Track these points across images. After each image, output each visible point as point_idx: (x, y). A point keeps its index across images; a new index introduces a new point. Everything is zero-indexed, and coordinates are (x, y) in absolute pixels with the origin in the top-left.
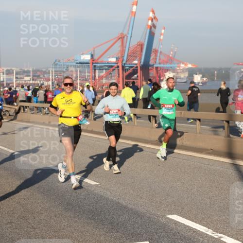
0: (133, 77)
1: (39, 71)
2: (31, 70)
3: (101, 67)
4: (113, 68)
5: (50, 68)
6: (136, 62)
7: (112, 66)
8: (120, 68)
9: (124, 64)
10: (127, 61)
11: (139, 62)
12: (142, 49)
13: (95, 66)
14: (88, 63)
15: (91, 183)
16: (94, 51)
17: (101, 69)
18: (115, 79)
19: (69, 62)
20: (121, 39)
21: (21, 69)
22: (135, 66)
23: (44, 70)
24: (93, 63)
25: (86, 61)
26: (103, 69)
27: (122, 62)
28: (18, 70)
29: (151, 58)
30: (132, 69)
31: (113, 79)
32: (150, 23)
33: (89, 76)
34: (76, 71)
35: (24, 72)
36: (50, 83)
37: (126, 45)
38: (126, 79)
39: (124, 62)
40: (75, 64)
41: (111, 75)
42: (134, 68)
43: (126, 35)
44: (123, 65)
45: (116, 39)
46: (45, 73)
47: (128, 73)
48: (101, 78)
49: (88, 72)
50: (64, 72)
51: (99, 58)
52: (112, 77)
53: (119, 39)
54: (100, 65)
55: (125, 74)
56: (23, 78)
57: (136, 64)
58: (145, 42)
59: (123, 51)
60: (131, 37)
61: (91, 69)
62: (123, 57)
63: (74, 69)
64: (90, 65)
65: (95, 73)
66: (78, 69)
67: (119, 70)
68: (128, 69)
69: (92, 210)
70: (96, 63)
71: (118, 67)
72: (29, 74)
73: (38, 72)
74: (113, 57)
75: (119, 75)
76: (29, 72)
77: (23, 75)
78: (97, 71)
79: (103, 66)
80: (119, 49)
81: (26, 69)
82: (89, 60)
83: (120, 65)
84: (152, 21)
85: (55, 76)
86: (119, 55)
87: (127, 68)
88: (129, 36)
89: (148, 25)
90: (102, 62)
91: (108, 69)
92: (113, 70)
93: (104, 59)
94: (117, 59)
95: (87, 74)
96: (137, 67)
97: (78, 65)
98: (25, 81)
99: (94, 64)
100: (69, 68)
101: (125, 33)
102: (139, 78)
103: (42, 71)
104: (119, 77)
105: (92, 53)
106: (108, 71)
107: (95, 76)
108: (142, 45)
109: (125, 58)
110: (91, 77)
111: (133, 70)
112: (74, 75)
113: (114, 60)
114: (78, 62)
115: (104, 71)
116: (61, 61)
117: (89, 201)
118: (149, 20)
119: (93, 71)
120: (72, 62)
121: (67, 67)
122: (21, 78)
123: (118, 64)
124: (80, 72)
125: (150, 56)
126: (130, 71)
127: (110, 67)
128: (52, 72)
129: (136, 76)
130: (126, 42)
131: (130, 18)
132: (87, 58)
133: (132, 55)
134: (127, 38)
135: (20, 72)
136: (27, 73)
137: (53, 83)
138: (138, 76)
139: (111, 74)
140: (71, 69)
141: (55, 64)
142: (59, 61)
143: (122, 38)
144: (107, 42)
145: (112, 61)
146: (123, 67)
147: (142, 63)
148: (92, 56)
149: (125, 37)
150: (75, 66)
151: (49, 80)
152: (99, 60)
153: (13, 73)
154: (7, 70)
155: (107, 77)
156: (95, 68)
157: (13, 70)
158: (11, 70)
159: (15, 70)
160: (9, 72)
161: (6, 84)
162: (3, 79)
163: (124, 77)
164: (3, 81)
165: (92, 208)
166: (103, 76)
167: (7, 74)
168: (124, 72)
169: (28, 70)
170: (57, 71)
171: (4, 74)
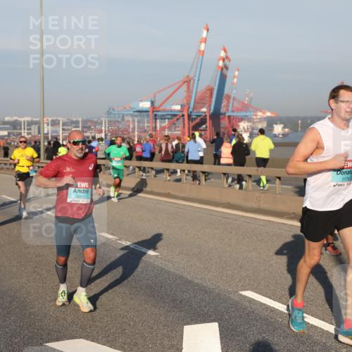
0: (201, 128)
1: (89, 121)
2: (80, 120)
3: (163, 116)
4: (178, 117)
5: (102, 117)
6: (204, 110)
7: (175, 115)
8: (186, 117)
9: (191, 112)
10: (193, 109)
11: (208, 110)
12: (211, 94)
13: (156, 115)
14: (148, 112)
16: (155, 97)
17: (163, 118)
18: (179, 131)
19: (125, 110)
20: (186, 84)
21: (69, 119)
22: (204, 115)
23: (95, 120)
24: (153, 112)
25: (145, 109)
26: (165, 119)
27: (188, 110)
28: (65, 120)
29: (223, 105)
31: (177, 131)
32: (221, 63)
33: (149, 127)
34: (134, 121)
35: (72, 122)
36: (103, 135)
37: (192, 91)
39: (191, 110)
40: (131, 112)
41: (174, 126)
42: (201, 117)
43: (192, 78)
44: (189, 113)
46: (96, 123)
47: (194, 123)
48: (163, 129)
49: (148, 122)
50: (119, 122)
51: (160, 106)
52: (176, 127)
53: (184, 82)
54: (162, 113)
55: (192, 124)
57: (205, 113)
58: (215, 85)
59: (189, 98)
60: (199, 80)
61: (151, 118)
62: (189, 104)
63: (130, 119)
65: (156, 123)
66: (136, 119)
67: (184, 119)
68: (195, 119)
69: (150, 286)
70: (157, 111)
71: (183, 116)
72: (78, 125)
73: (89, 123)
74: (177, 104)
75: (184, 125)
76: (77, 122)
77: (71, 125)
78: (158, 121)
79: (165, 115)
80: (185, 94)
81: (74, 119)
82: (149, 108)
83: (185, 113)
84: (224, 61)
85: (108, 127)
86: (185, 102)
87: (194, 117)
88: (196, 79)
89: (219, 67)
90: (164, 110)
91: (171, 119)
92: (178, 119)
94: (182, 106)
95: (146, 125)
96: (206, 116)
97: (136, 113)
99: (155, 113)
100: (125, 117)
101: (191, 75)
102: (208, 129)
104: (184, 128)
105: (153, 100)
106: (171, 121)
107: (156, 127)
108: (211, 90)
109: (192, 105)
110: (151, 128)
111: (201, 119)
112: (131, 126)
113: (178, 107)
114: (136, 110)
115: (167, 120)
116: (116, 110)
117: (148, 275)
118: (220, 60)
119: (154, 120)
120: (128, 111)
121: (123, 117)
122: (68, 130)
123: (184, 113)
124: (138, 122)
125: (221, 103)
126: (197, 121)
128: (105, 122)
129: (204, 126)
130: (193, 86)
131: (197, 58)
132: (146, 105)
133: (200, 101)
134: (194, 82)
135: (68, 122)
136: (75, 124)
137: (106, 135)
138: (206, 127)
140: (127, 118)
141: (109, 113)
142: (113, 109)
143: (188, 81)
145: (176, 109)
146: (189, 116)
147: (211, 111)
148: (152, 103)
149: (192, 81)
150: (132, 116)
151: (101, 132)
152: (161, 108)
153: (59, 124)
154: (53, 121)
155: (169, 128)
156: (156, 117)
157: (59, 121)
158: (57, 120)
159: (61, 120)
160: (54, 123)
161: (51, 136)
162: (48, 131)
163: (191, 128)
164: (48, 134)
165: (151, 283)
166: (165, 127)
167: (52, 125)
168: (190, 122)
169: (76, 120)
170: (111, 121)
171: (48, 125)
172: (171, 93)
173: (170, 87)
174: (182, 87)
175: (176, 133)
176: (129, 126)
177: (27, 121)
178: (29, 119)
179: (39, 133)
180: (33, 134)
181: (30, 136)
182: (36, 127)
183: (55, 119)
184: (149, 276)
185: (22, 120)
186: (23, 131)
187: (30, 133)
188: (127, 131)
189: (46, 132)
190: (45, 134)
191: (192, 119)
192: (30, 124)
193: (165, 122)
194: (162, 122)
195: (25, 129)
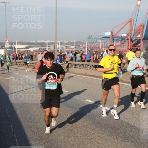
0: (138, 46)
1: (79, 42)
2: (75, 42)
3: (117, 39)
4: (125, 40)
7: (124, 39)
8: (129, 40)
9: (132, 37)
10: (133, 36)
11: (141, 36)
12: (143, 28)
13: (113, 39)
14: (109, 37)
16: (113, 29)
17: (117, 41)
19: (97, 37)
20: (130, 22)
21: (69, 42)
23: (82, 42)
24: (112, 37)
25: (108, 36)
26: (118, 41)
27: (130, 37)
28: (67, 42)
30: (137, 40)
31: (125, 47)
34: (102, 42)
35: (71, 43)
36: (86, 50)
37: (133, 26)
38: (133, 47)
39: (132, 36)
40: (101, 38)
41: (123, 44)
43: (133, 19)
44: (131, 38)
46: (83, 43)
47: (134, 43)
49: (109, 43)
50: (94, 43)
52: (124, 45)
53: (129, 22)
54: (117, 38)
55: (132, 44)
56: (70, 47)
57: (139, 37)
58: (145, 23)
59: (131, 30)
60: (137, 20)
61: (111, 41)
62: (131, 33)
63: (100, 41)
65: (113, 43)
66: (103, 41)
67: (128, 41)
69: (112, 127)
70: (114, 37)
71: (128, 39)
72: (74, 45)
73: (79, 43)
74: (124, 34)
75: (128, 44)
76: (73, 43)
77: (70, 45)
78: (115, 42)
79: (118, 39)
80: (129, 28)
81: (72, 42)
82: (110, 36)
83: (129, 38)
85: (89, 45)
86: (129, 32)
87: (134, 40)
88: (135, 20)
89: (147, 13)
90: (118, 37)
91: (122, 41)
92: (125, 41)
93: (119, 35)
94: (127, 34)
96: (140, 39)
97: (103, 38)
98: (71, 48)
101: (133, 18)
103: (81, 42)
104: (128, 45)
105: (112, 31)
106: (122, 42)
108: (143, 26)
109: (133, 34)
112: (101, 45)
113: (125, 35)
114: (103, 37)
115: (119, 42)
116: (93, 36)
119: (112, 42)
120: (99, 37)
121: (96, 40)
122: (69, 47)
123: (128, 38)
124: (104, 43)
126: (135, 42)
127: (123, 39)
128: (87, 43)
130: (134, 24)
131: (136, 9)
132: (109, 34)
133: (137, 32)
134: (134, 21)
135: (69, 43)
136: (72, 44)
137: (87, 50)
138: (140, 45)
139: (124, 44)
140: (98, 41)
141: (89, 38)
142: (92, 36)
143: (131, 21)
145: (124, 36)
146: (131, 39)
147: (143, 37)
148: (112, 33)
149: (133, 21)
150: (101, 39)
151: (85, 48)
152: (116, 35)
153: (64, 44)
154: (61, 42)
155: (120, 46)
156: (113, 40)
157: (64, 42)
158: (63, 42)
159: (65, 42)
160: (62, 44)
162: (59, 47)
163: (132, 46)
164: (59, 49)
165: (112, 126)
166: (118, 45)
167: (61, 45)
168: (132, 43)
169: (73, 42)
170: (90, 43)
171: (59, 45)
172: (122, 27)
173: (121, 24)
174: (128, 24)
175: (124, 48)
176: (100, 45)
177: (48, 42)
178: (49, 41)
179: (54, 48)
180: (51, 49)
181: (50, 50)
182: (53, 45)
183: (62, 41)
184: (112, 123)
185: (46, 42)
186: (46, 48)
187: (50, 49)
188: (98, 47)
189: (58, 48)
190: (57, 49)
191: (133, 41)
192: (50, 44)
193: (118, 43)
194: (117, 43)
195: (47, 46)
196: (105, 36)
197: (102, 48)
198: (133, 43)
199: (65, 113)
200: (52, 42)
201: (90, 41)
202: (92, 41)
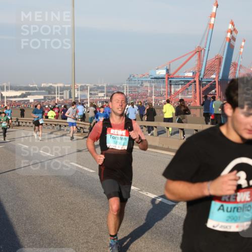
0: (211, 93)
1: (113, 86)
2: (105, 86)
3: (177, 82)
5: (125, 83)
6: (214, 76)
7: (188, 81)
8: (197, 83)
9: (202, 79)
10: (204, 76)
11: (217, 76)
12: (220, 63)
13: (171, 81)
14: (164, 78)
15: (168, 203)
17: (177, 84)
18: (191, 95)
19: (144, 77)
20: (198, 53)
21: (95, 85)
22: (213, 80)
23: (118, 86)
24: (168, 78)
25: (161, 76)
26: (179, 84)
28: (92, 86)
29: (231, 72)
30: (210, 84)
31: (189, 95)
32: (229, 35)
33: (164, 91)
34: (151, 87)
35: (98, 88)
37: (203, 59)
38: (203, 94)
39: (201, 77)
40: (149, 79)
41: (187, 91)
42: (211, 83)
43: (203, 49)
44: (200, 79)
45: (193, 53)
46: (119, 89)
47: (205, 88)
48: (177, 93)
49: (163, 88)
50: (138, 87)
51: (175, 73)
52: (188, 92)
53: (196, 53)
54: (176, 80)
55: (202, 89)
56: (98, 94)
57: (214, 79)
58: (223, 55)
59: (200, 65)
60: (209, 50)
61: (166, 84)
62: (200, 71)
63: (148, 85)
64: (165, 80)
65: (170, 88)
66: (153, 85)
67: (195, 84)
68: (205, 84)
69: (169, 232)
70: (171, 78)
71: (195, 82)
72: (103, 90)
73: (112, 88)
74: (189, 72)
75: (196, 90)
76: (103, 88)
77: (97, 91)
78: (172, 86)
79: (179, 81)
80: (197, 63)
81: (100, 85)
83: (197, 80)
84: (231, 33)
85: (129, 92)
86: (196, 69)
87: (205, 82)
88: (207, 49)
89: (227, 38)
90: (178, 77)
91: (185, 85)
92: (190, 85)
93: (180, 74)
94: (193, 73)
95: (162, 89)
96: (215, 82)
97: (153, 80)
98: (100, 97)
99: (170, 80)
100: (144, 83)
101: (202, 46)
102: (217, 93)
103: (116, 87)
105: (168, 68)
107: (171, 92)
108: (220, 59)
109: (202, 73)
110: (166, 93)
112: (149, 91)
113: (191, 74)
114: (153, 77)
115: (180, 86)
117: (166, 222)
118: (228, 32)
119: (169, 86)
120: (147, 78)
121: (142, 83)
122: (95, 94)
123: (195, 79)
124: (155, 87)
125: (229, 70)
126: (207, 86)
127: (186, 82)
128: (126, 87)
129: (214, 91)
130: (204, 56)
131: (208, 30)
132: (162, 72)
133: (210, 69)
134: (204, 52)
135: (95, 88)
136: (101, 89)
138: (216, 92)
139: (188, 89)
140: (145, 84)
141: (129, 80)
142: (134, 76)
143: (199, 51)
144: (183, 56)
145: (189, 76)
146: (200, 82)
147: (220, 78)
148: (168, 71)
149: (203, 51)
150: (149, 82)
152: (175, 75)
153: (87, 89)
154: (81, 87)
155: (182, 92)
156: (170, 83)
158: (85, 86)
159: (89, 86)
160: (83, 89)
161: (80, 100)
162: (78, 95)
164: (78, 98)
165: (169, 229)
166: (179, 92)
167: (81, 90)
168: (201, 87)
169: (102, 86)
170: (131, 87)
171: (78, 90)
172: (183, 62)
174: (194, 57)
175: (188, 97)
177: (60, 87)
178: (61, 85)
179: (70, 97)
180: (65, 98)
181: (62, 100)
182: (68, 92)
183: (83, 85)
184: (168, 224)
185: (56, 86)
186: (56, 96)
187: (62, 98)
188: (145, 95)
189: (76, 96)
190: (75, 98)
191: (203, 84)
192: (63, 89)
193: (179, 88)
194: (176, 88)
195: (58, 94)
196: (155, 76)
197: (151, 96)
198: (203, 87)
199: (89, 207)
200: (66, 85)
201: (130, 85)
202: (134, 85)
